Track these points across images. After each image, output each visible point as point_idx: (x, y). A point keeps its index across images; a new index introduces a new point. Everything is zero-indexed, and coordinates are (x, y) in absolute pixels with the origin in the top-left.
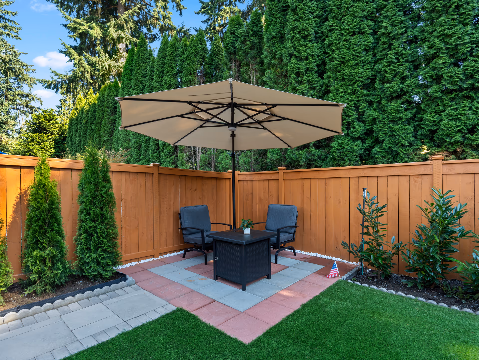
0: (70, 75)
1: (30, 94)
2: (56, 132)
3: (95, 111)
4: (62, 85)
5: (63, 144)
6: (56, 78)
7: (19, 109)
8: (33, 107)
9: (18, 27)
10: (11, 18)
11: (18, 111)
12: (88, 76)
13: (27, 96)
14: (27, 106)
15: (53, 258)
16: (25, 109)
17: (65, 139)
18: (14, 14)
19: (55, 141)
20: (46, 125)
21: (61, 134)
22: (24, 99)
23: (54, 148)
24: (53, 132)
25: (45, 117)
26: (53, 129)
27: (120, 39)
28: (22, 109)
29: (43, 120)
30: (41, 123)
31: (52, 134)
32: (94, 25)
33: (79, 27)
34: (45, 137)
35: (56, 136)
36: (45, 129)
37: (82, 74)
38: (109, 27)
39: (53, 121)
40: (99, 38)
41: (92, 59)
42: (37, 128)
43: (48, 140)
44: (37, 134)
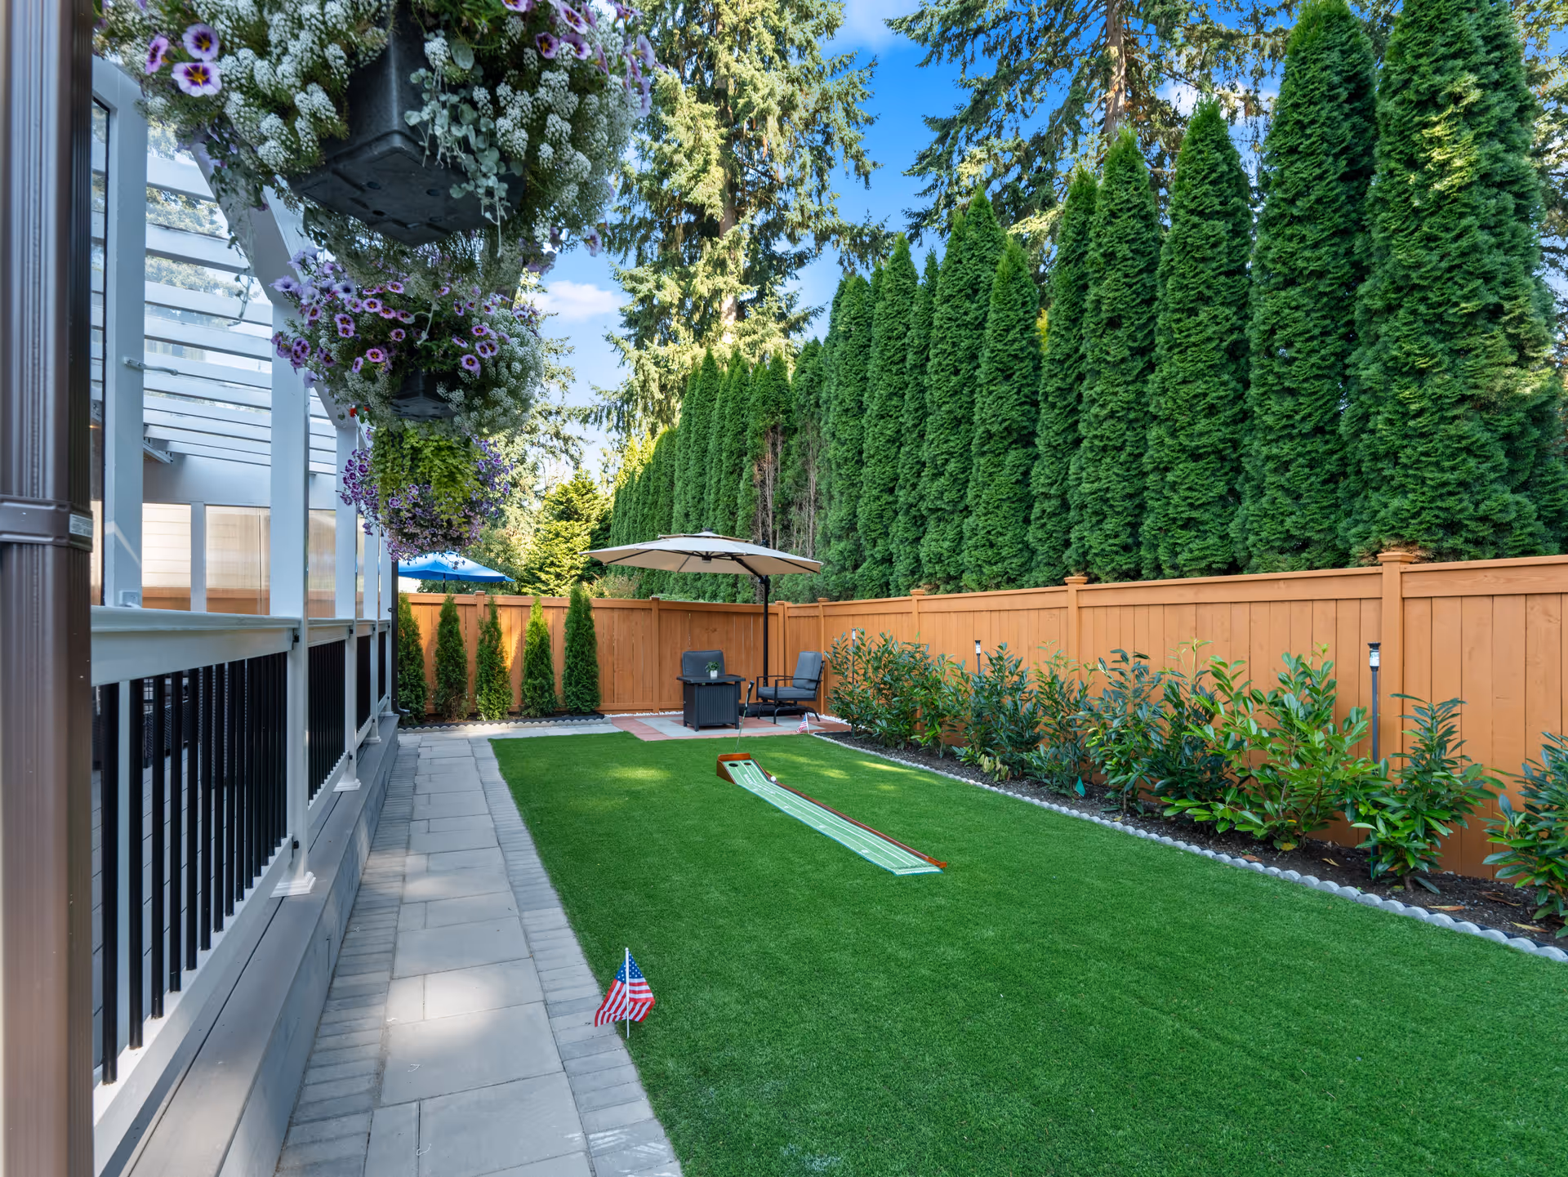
0: (622, 390)
2: (594, 516)
3: (649, 479)
4: (609, 413)
5: (606, 539)
6: (599, 400)
7: (543, 446)
8: (570, 438)
11: (541, 450)
12: (654, 387)
13: (558, 413)
14: (557, 435)
15: (542, 687)
16: (555, 442)
17: (607, 529)
19: (592, 533)
20: (578, 503)
21: (603, 519)
22: (552, 418)
24: (589, 516)
25: (577, 490)
26: (588, 511)
27: (717, 293)
28: (550, 443)
29: (575, 496)
30: (569, 501)
31: (587, 521)
32: (665, 278)
33: (639, 287)
34: (576, 527)
35: (594, 525)
36: (576, 512)
37: (644, 385)
38: (695, 275)
39: (590, 496)
40: (676, 302)
41: (662, 351)
42: (563, 512)
43: (581, 533)
44: (564, 523)
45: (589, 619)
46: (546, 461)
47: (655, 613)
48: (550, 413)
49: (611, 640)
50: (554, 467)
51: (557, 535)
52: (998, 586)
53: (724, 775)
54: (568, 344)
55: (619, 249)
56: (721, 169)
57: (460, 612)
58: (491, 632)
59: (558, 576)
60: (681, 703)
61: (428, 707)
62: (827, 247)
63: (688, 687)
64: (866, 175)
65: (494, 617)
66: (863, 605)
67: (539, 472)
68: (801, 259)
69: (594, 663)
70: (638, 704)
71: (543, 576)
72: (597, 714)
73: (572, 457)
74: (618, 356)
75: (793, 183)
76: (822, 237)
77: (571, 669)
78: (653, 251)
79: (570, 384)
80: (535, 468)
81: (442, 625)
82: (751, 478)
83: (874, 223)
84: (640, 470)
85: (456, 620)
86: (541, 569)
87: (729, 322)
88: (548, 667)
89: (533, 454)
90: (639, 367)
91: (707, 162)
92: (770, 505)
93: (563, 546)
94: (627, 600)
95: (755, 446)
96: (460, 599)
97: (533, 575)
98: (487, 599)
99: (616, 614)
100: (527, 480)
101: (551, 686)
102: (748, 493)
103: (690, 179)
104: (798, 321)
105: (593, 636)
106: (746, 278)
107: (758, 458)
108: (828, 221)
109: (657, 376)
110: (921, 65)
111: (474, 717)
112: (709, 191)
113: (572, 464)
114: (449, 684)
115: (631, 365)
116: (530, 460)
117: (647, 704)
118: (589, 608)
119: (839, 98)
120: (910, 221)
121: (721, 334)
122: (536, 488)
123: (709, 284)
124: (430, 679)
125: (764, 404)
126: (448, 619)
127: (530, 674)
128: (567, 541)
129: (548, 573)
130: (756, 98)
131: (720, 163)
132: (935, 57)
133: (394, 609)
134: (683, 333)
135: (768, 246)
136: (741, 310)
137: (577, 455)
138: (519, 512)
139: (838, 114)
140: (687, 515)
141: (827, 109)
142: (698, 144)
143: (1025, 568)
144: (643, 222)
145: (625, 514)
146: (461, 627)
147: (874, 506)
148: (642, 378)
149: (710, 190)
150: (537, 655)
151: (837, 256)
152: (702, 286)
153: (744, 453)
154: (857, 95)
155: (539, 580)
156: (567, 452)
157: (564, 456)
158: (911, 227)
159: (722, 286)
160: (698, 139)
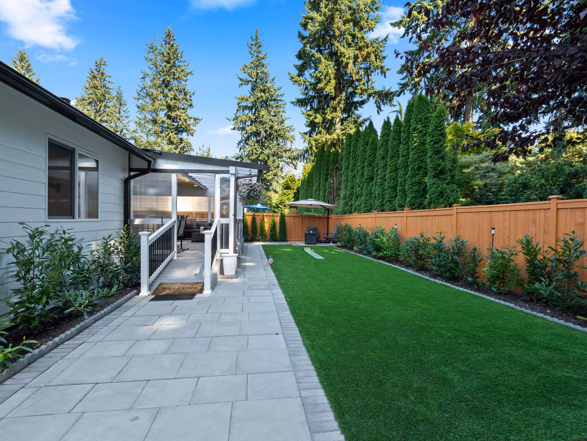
0: (305, 149)
1: (291, 149)
5: (298, 195)
7: (285, 161)
9: (284, 103)
10: (281, 98)
11: (284, 163)
12: (314, 148)
13: (289, 151)
15: (274, 235)
16: (289, 160)
18: (282, 95)
19: (294, 193)
20: (291, 184)
21: (298, 189)
22: (287, 152)
23: (294, 198)
24: (294, 188)
26: (294, 187)
27: (334, 118)
28: (287, 161)
29: (289, 182)
30: (288, 184)
31: (293, 190)
32: (318, 115)
33: (310, 118)
34: (290, 192)
35: (295, 191)
36: (290, 187)
37: (311, 148)
38: (327, 113)
39: (294, 182)
40: (321, 122)
41: (317, 137)
42: (286, 187)
43: (291, 193)
44: (286, 190)
45: (284, 219)
46: (286, 167)
47: (301, 217)
48: (287, 151)
49: (290, 224)
50: (288, 168)
51: (285, 194)
52: (367, 212)
53: (303, 250)
54: (293, 127)
55: (304, 106)
56: (334, 80)
57: (256, 217)
58: (263, 221)
59: (285, 206)
60: (304, 240)
61: (249, 238)
62: (371, 99)
63: (306, 235)
64: (385, 73)
65: (264, 218)
66: (348, 216)
67: (284, 170)
68: (363, 102)
69: (285, 229)
70: (296, 240)
71: (280, 206)
72: (287, 241)
73: (294, 165)
74: (303, 140)
75: (359, 80)
76: (370, 95)
77: (280, 230)
78: (315, 104)
79: (293, 140)
80: (282, 169)
81: (253, 220)
82: (330, 182)
83: (387, 89)
84: (307, 175)
85: (255, 219)
86: (280, 204)
87: (338, 126)
88: (275, 230)
89: (281, 164)
90: (309, 143)
91: (330, 79)
92: (335, 189)
93: (286, 197)
94: (294, 214)
95: (331, 173)
96: (256, 214)
97: (278, 206)
98: (262, 214)
99: (291, 218)
100: (279, 173)
101: (276, 234)
102: (329, 185)
103: (325, 85)
104: (360, 123)
105: (285, 223)
106: (344, 111)
107: (332, 176)
108: (370, 91)
109: (315, 145)
110: (402, 37)
111: (259, 241)
112: (330, 89)
113: (293, 167)
114: (254, 233)
115: (307, 142)
116: (281, 166)
117: (299, 240)
118: (285, 216)
119: (373, 53)
120: (400, 86)
121: (335, 130)
122: (282, 175)
123: (331, 115)
124: (250, 233)
125: (333, 162)
126: (254, 219)
127: (271, 231)
128: (287, 196)
129: (282, 205)
130: (345, 60)
131: (334, 78)
132: (406, 35)
133: (243, 217)
134: (323, 131)
135: (352, 99)
136: (342, 121)
137: (295, 164)
138: (276, 184)
139: (373, 57)
140: (316, 190)
141: (369, 57)
142: (327, 74)
143: (372, 208)
144: (312, 96)
145: (303, 188)
146: (256, 220)
147: (350, 192)
148: (310, 146)
149: (331, 87)
150: (273, 227)
151: (374, 101)
152: (329, 117)
153: (328, 175)
154: (379, 51)
155: (279, 207)
156: (292, 163)
157: (291, 165)
158: (401, 88)
159: (335, 116)
160: (327, 72)
